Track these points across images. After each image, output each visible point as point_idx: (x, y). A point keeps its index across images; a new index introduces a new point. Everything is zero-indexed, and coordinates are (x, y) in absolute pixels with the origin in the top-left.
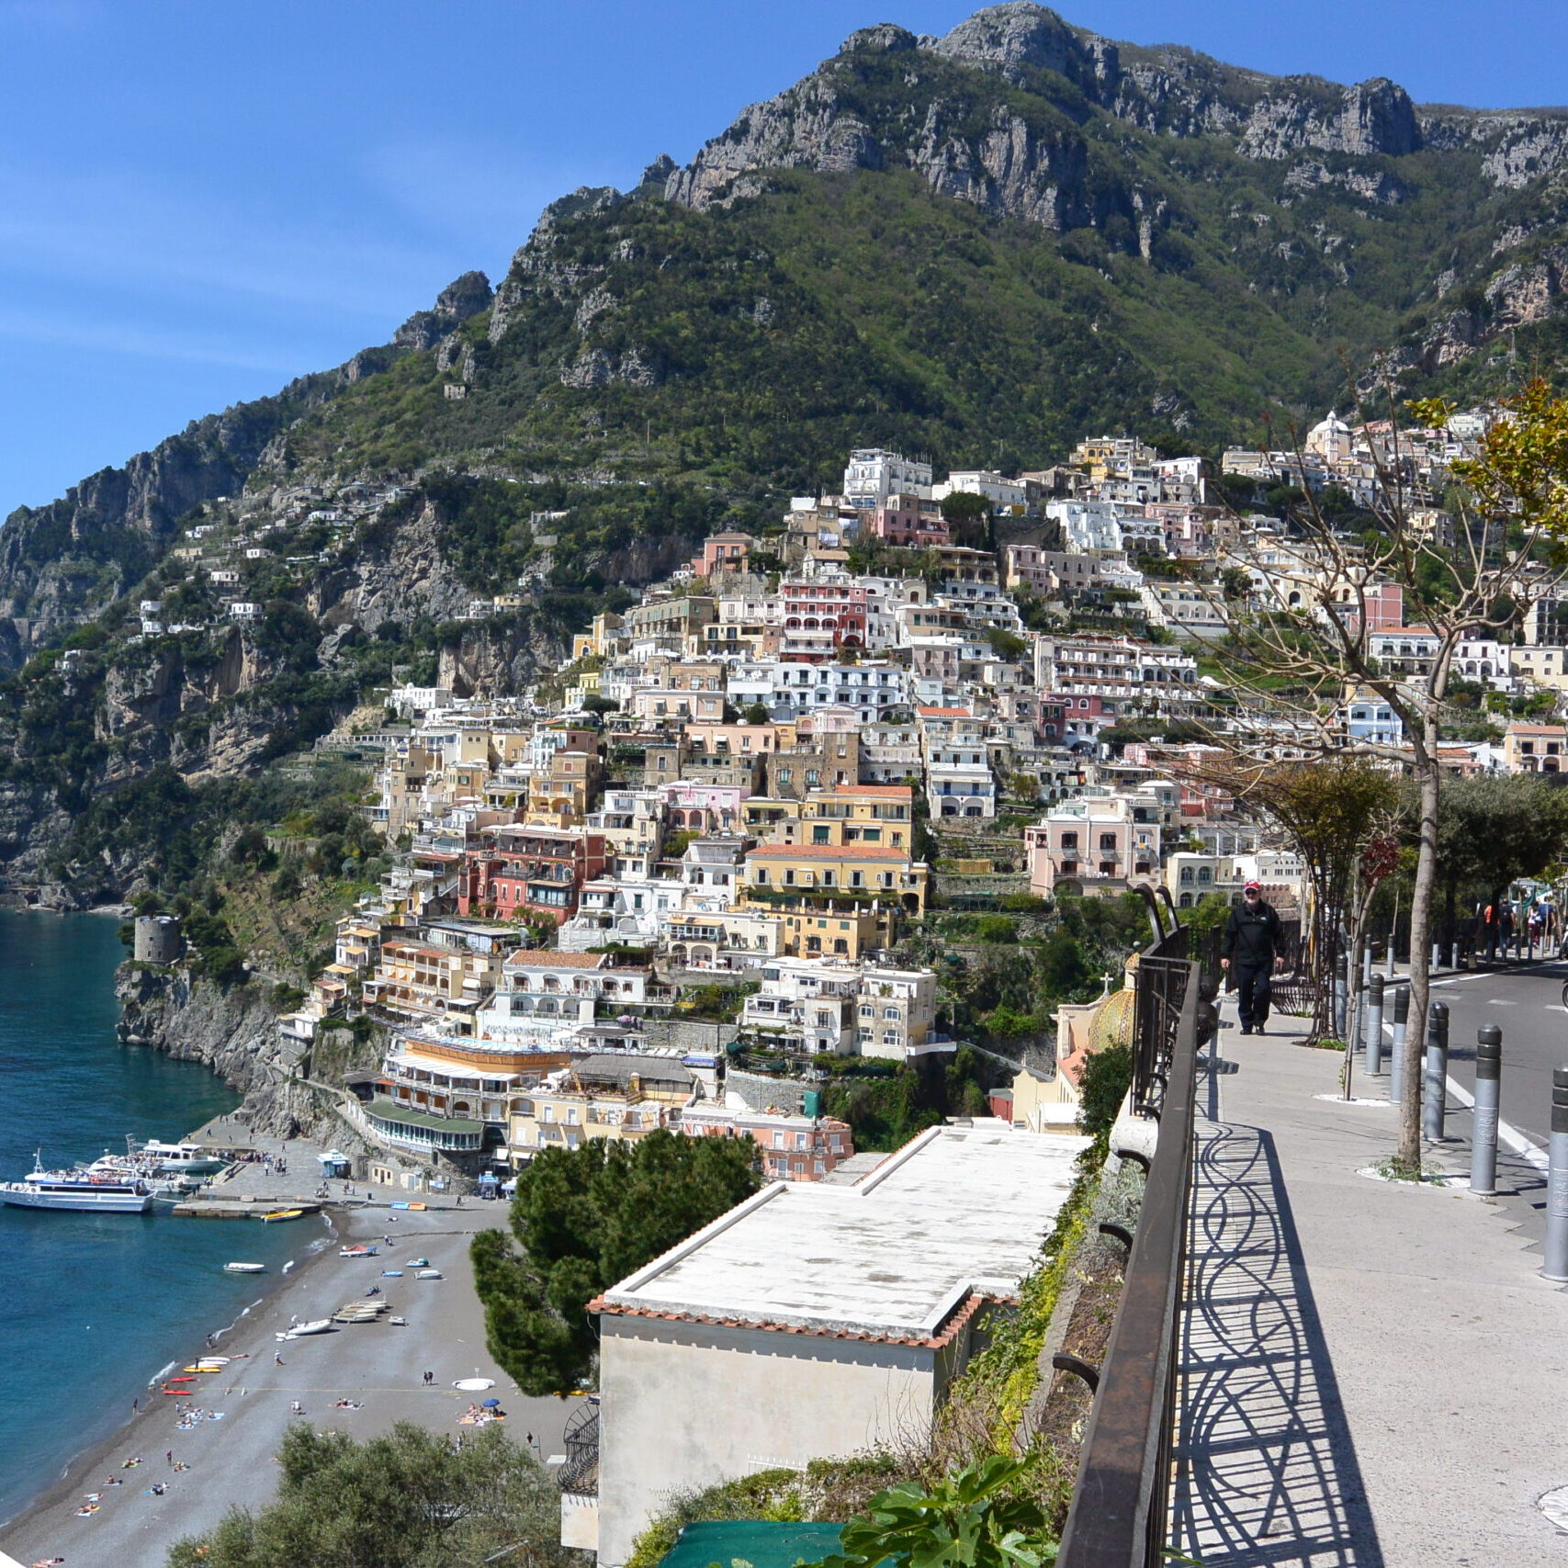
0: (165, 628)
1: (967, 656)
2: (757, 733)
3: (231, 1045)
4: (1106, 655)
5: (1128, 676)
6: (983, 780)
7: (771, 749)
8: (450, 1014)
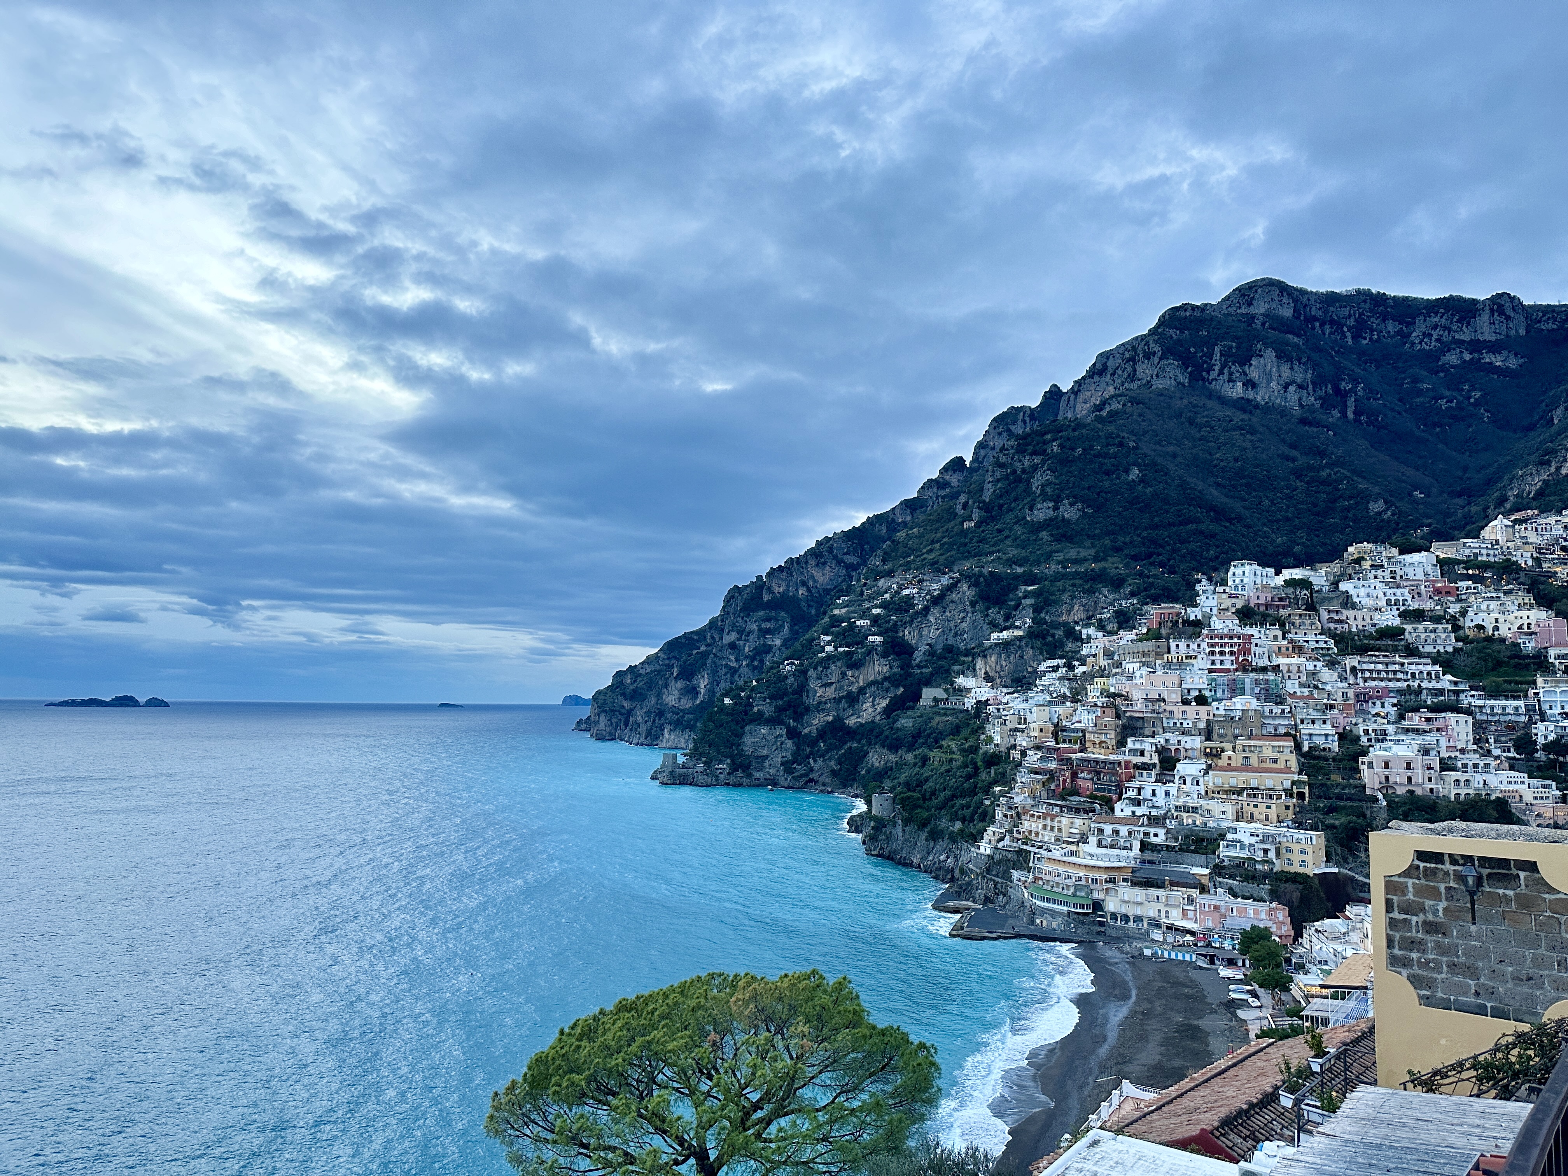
0: (836, 648)
1: (1310, 667)
2: (1203, 709)
3: (931, 858)
4: (1387, 665)
5: (1400, 675)
6: (1330, 732)
7: (1211, 717)
8: (1064, 846)
